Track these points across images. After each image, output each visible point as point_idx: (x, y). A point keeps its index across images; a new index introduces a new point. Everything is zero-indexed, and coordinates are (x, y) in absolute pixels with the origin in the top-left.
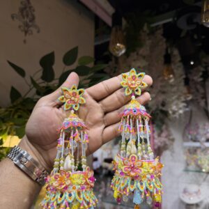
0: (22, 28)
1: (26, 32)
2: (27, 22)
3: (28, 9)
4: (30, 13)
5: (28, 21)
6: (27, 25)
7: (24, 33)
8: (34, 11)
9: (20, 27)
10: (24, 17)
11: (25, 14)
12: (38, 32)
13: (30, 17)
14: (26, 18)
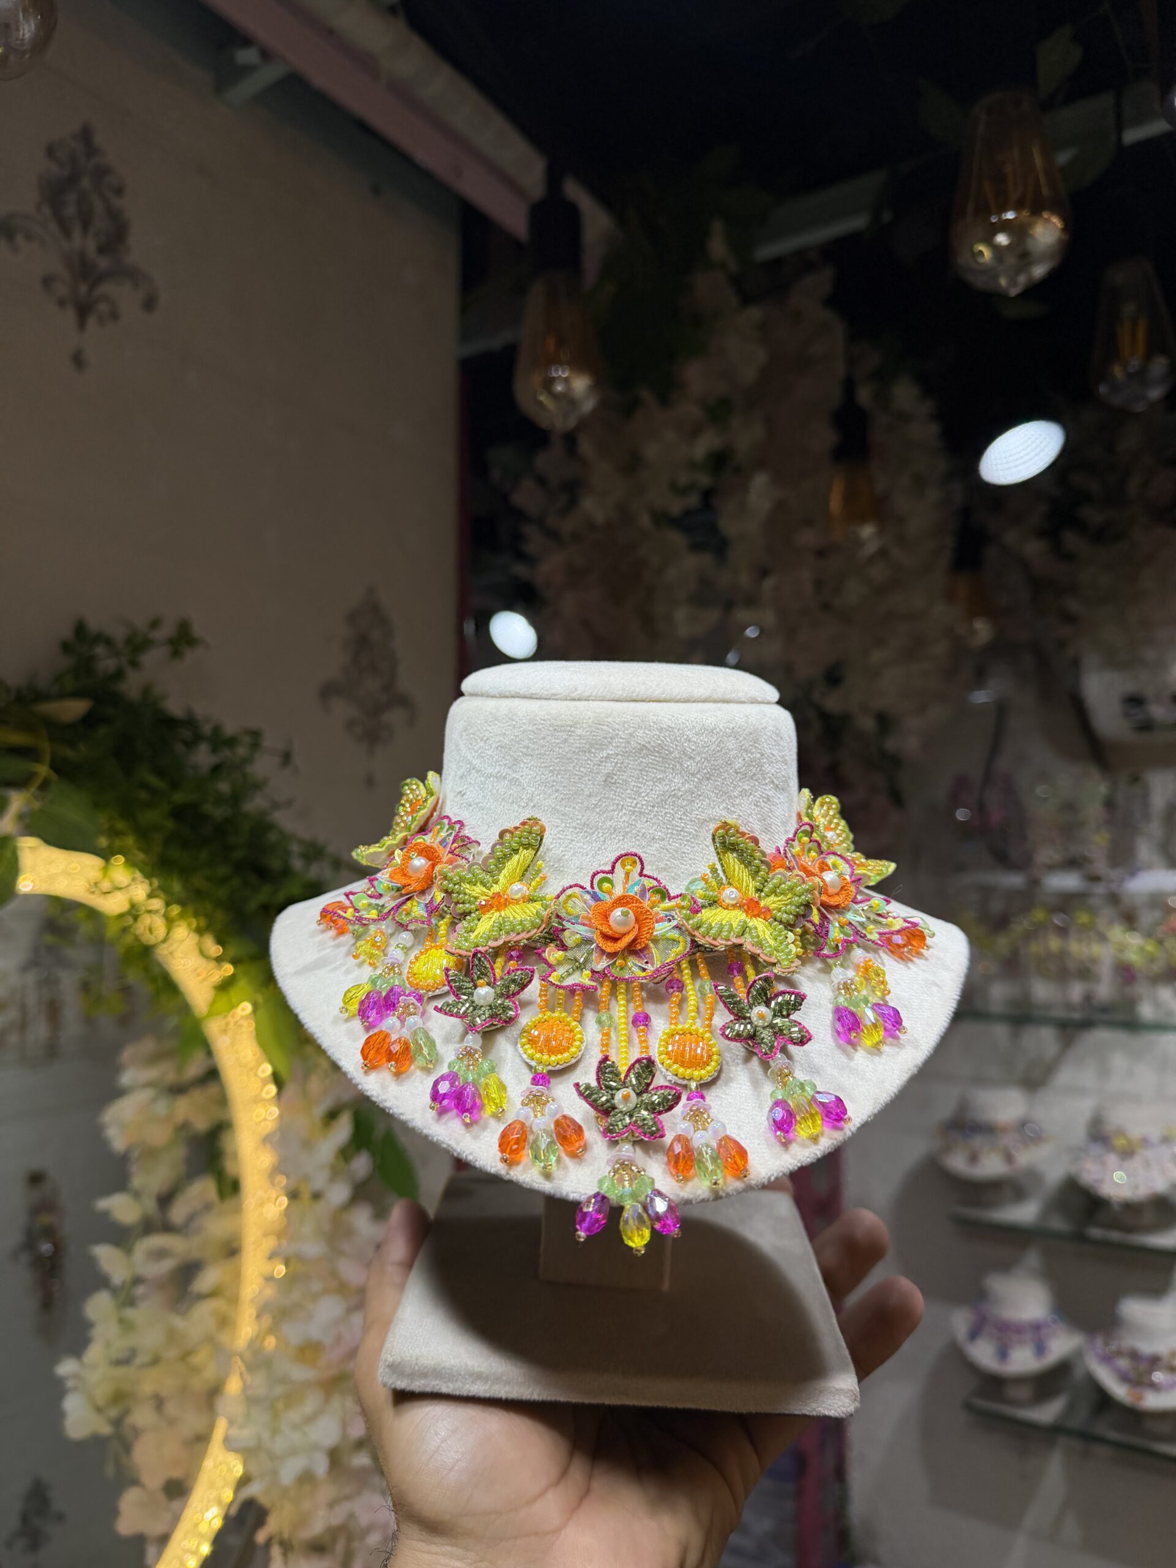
0: (61, 289)
1: (83, 311)
2: (83, 257)
3: (86, 183)
4: (99, 206)
5: (91, 246)
6: (84, 269)
7: (70, 315)
8: (119, 191)
9: (47, 282)
10: (66, 232)
11: (71, 210)
12: (149, 304)
13: (100, 222)
14: (77, 233)
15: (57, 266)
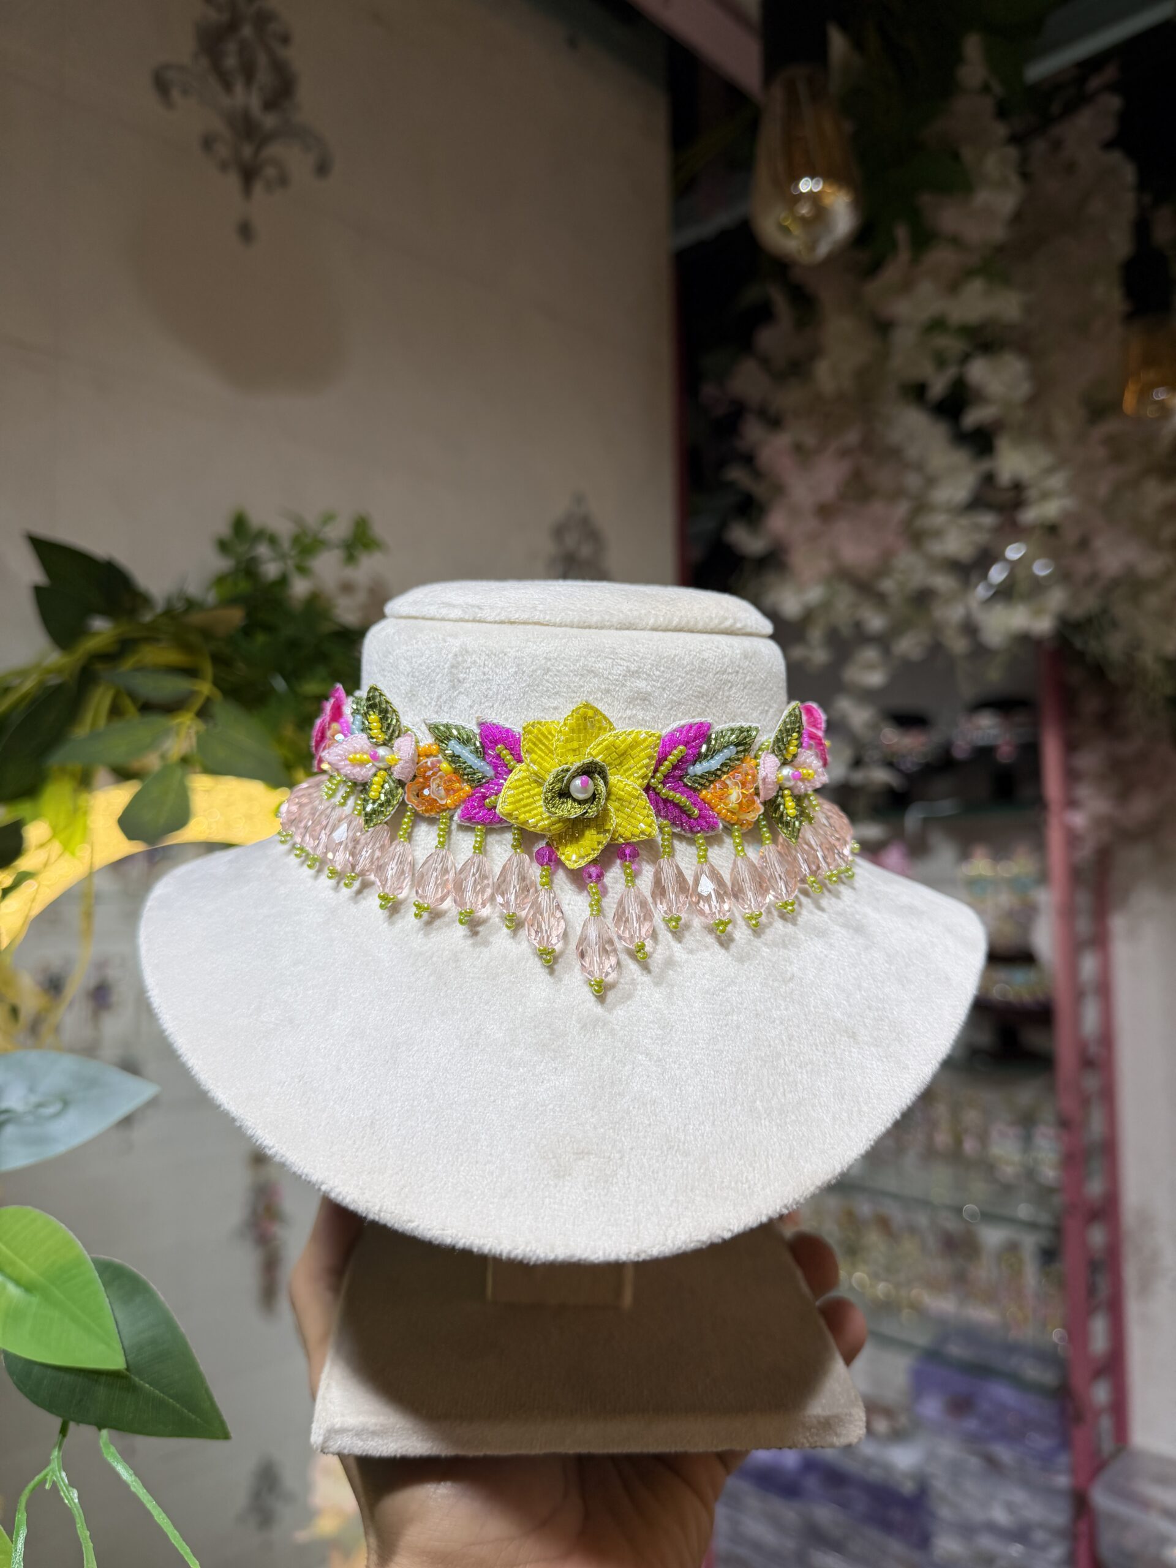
0: (223, 150)
1: (249, 175)
2: (246, 115)
3: (247, 31)
4: (262, 60)
5: (255, 103)
6: (248, 129)
7: (233, 180)
8: (285, 40)
9: (208, 143)
10: (228, 86)
11: (231, 62)
12: (322, 169)
13: (264, 76)
14: (239, 89)
15: (218, 125)
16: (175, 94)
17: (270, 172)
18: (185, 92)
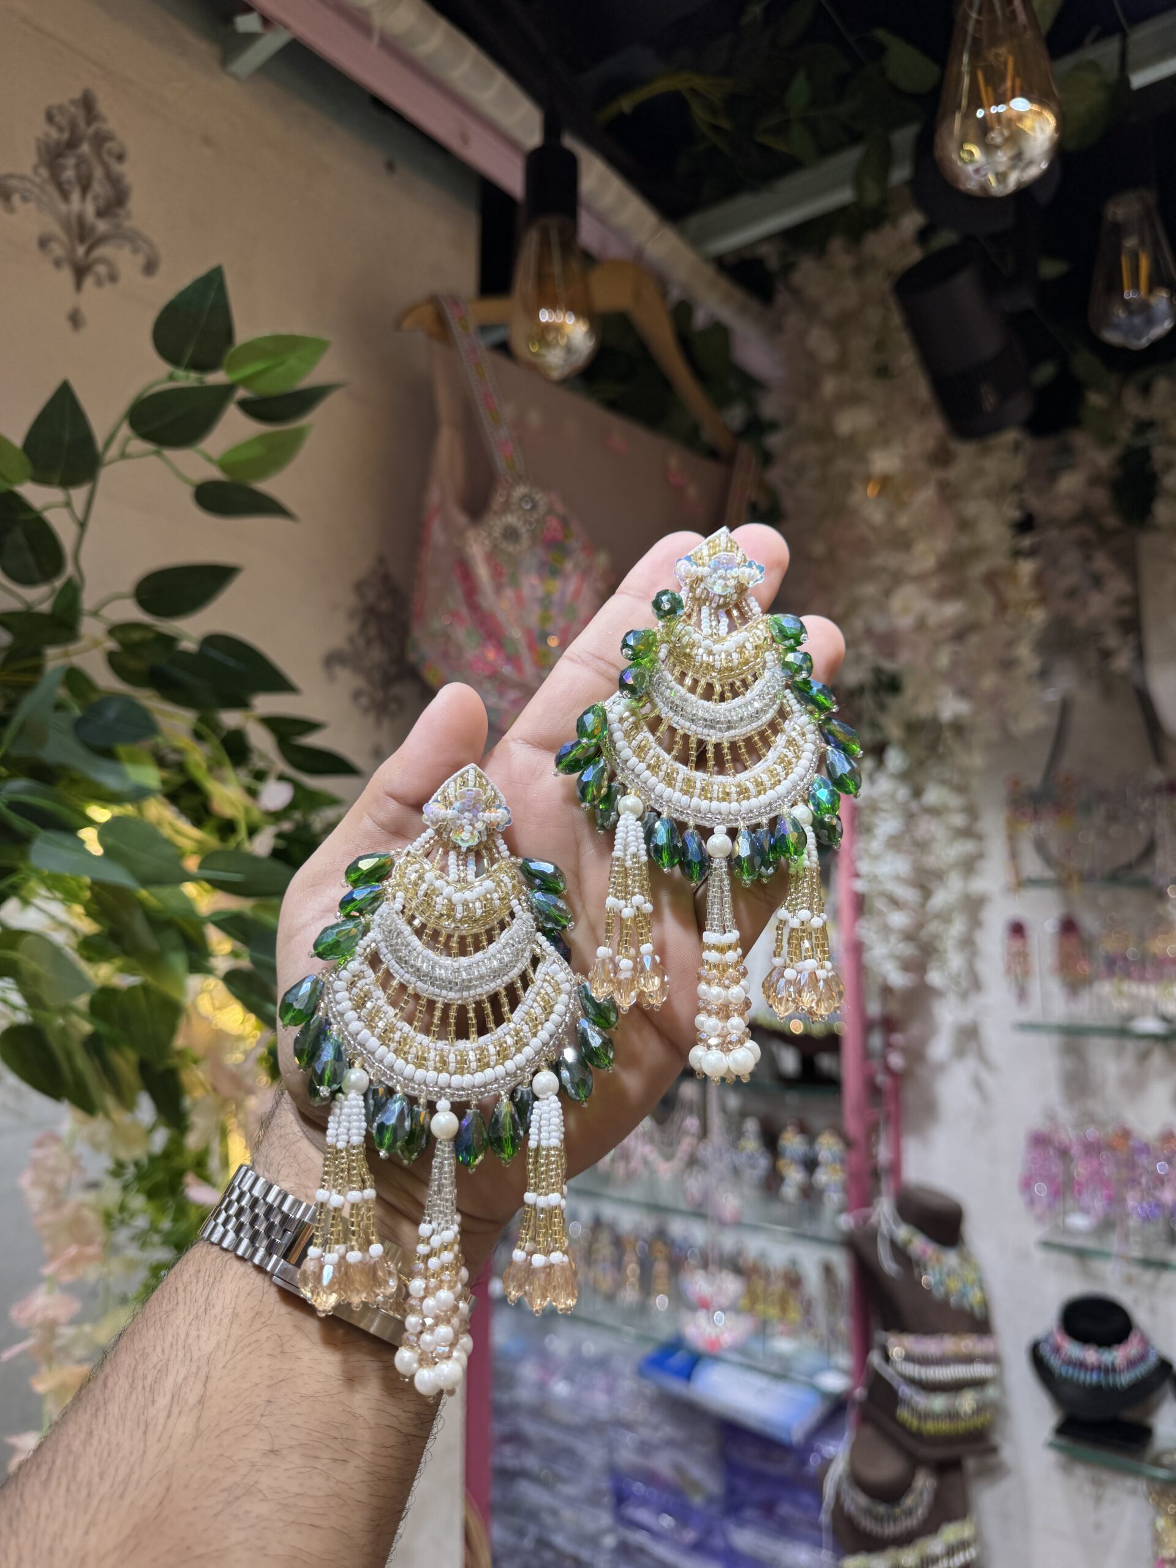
0: (57, 250)
1: (81, 272)
2: (81, 220)
3: (85, 148)
4: (98, 172)
5: (90, 209)
6: (82, 232)
7: (66, 275)
8: (121, 157)
9: (44, 243)
10: (65, 196)
11: (69, 174)
12: (150, 267)
13: (99, 187)
14: (75, 196)
15: (56, 229)
16: (16, 199)
17: (101, 269)
18: (25, 199)
